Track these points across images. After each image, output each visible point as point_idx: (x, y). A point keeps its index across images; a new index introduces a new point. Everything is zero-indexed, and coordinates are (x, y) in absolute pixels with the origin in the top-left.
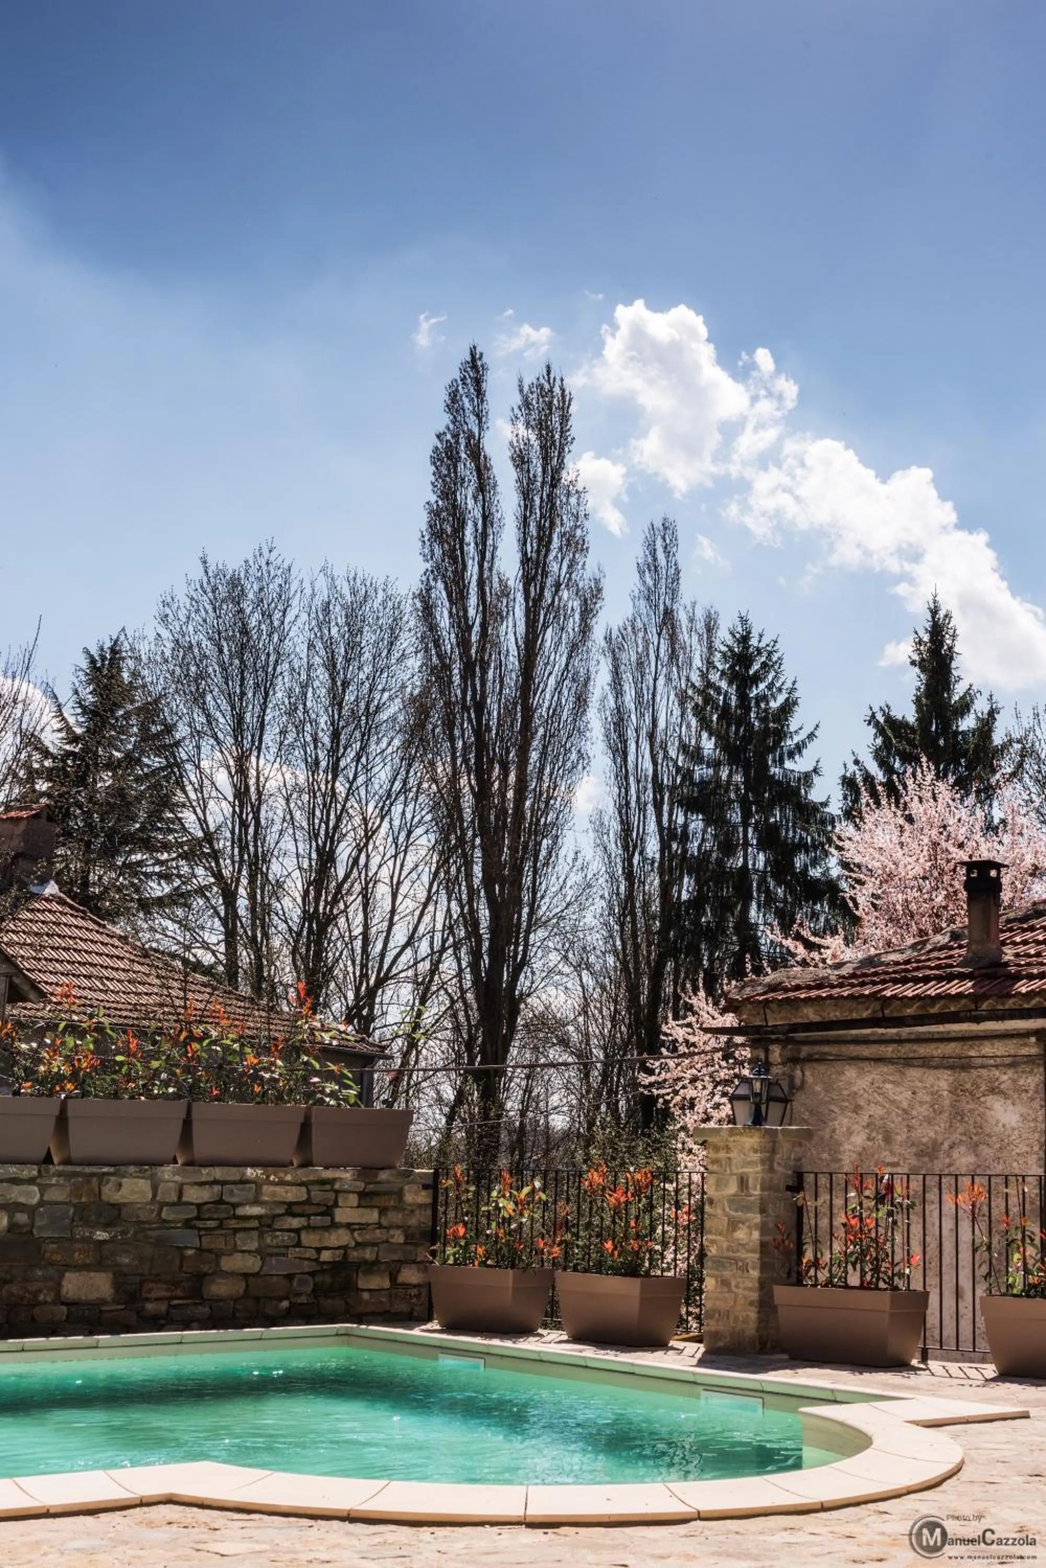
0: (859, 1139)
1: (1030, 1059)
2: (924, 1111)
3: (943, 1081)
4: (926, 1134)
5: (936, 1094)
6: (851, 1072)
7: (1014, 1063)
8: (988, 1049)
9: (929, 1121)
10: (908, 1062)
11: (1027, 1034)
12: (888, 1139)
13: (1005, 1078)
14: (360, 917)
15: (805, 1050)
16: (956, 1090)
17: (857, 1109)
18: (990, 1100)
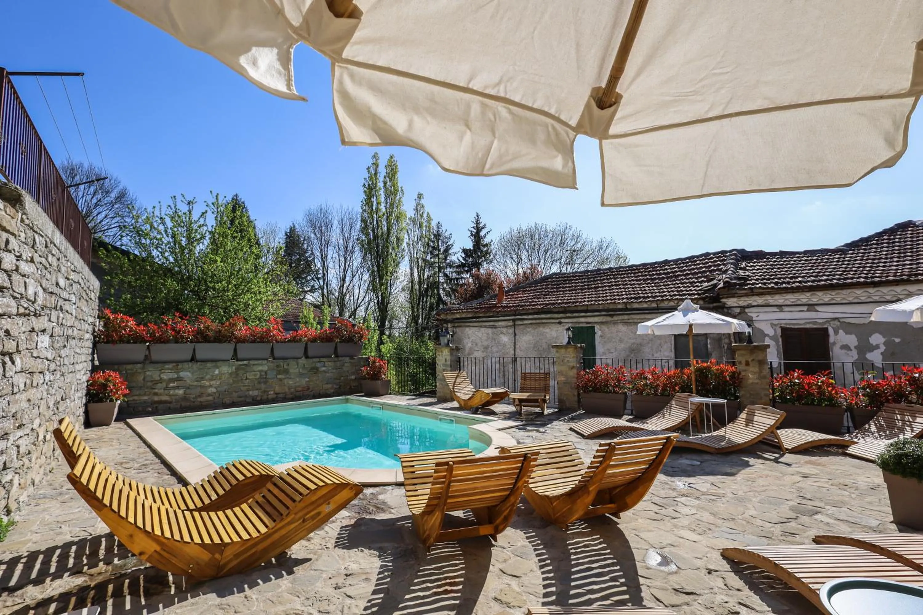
0: (470, 345)
1: (510, 326)
2: (485, 338)
3: (490, 331)
4: (485, 343)
5: (488, 334)
6: (467, 329)
7: (507, 327)
8: (500, 323)
9: (486, 340)
10: (481, 327)
11: (510, 320)
12: (476, 345)
13: (504, 330)
14: (358, 291)
15: (456, 325)
16: (493, 333)
17: (469, 338)
18: (501, 335)
